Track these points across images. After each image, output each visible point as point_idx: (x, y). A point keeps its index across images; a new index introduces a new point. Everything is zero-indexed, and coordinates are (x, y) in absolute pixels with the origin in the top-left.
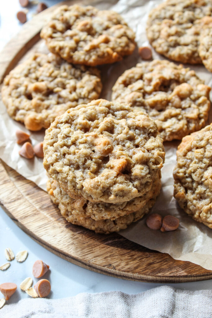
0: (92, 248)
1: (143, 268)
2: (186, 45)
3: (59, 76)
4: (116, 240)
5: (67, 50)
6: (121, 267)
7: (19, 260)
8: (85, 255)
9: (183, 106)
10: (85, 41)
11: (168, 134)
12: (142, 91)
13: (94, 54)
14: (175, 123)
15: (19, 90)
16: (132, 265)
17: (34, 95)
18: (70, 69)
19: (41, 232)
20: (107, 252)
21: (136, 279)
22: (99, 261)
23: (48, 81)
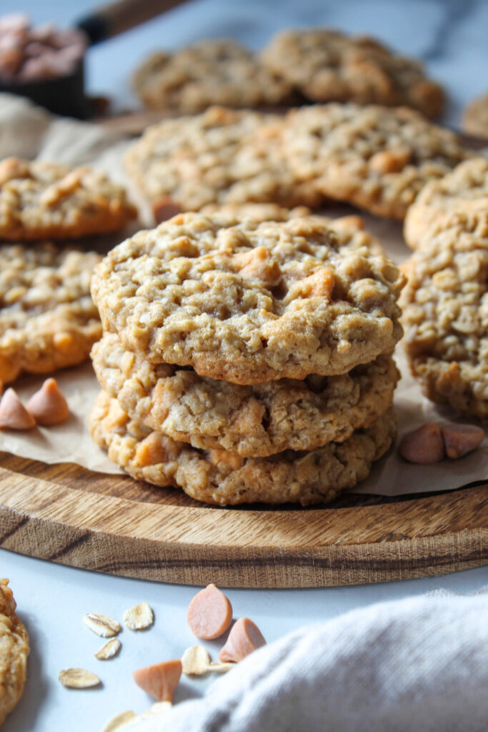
0: (321, 521)
1: (470, 517)
6: (419, 530)
7: (139, 626)
19: (169, 533)
20: (362, 518)
21: (461, 561)
22: (358, 535)
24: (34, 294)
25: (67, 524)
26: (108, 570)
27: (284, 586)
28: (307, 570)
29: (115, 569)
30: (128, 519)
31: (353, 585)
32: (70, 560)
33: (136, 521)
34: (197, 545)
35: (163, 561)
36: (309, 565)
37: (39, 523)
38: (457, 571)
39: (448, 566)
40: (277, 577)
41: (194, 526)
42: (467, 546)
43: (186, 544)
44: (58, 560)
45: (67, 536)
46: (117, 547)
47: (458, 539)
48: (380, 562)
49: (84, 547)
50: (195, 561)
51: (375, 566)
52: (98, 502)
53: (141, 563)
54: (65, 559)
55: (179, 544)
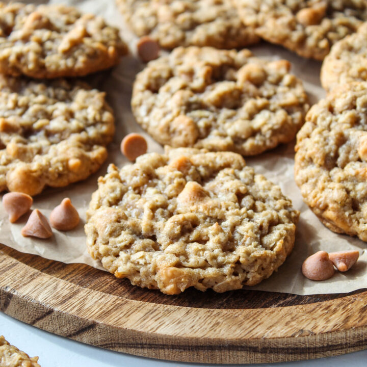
0: (254, 318)
1: (357, 318)
2: (210, 21)
3: (30, 104)
5: (31, 57)
6: (321, 327)
8: (251, 331)
9: (265, 94)
10: (52, 40)
11: (268, 135)
12: (189, 89)
13: (81, 54)
14: (270, 117)
16: (336, 319)
18: (43, 89)
19: (150, 326)
20: (283, 317)
21: (349, 347)
22: (279, 331)
23: (14, 115)
24: (55, 125)
25: (80, 316)
26: (107, 347)
27: (227, 362)
28: (243, 353)
29: (112, 347)
30: (122, 313)
31: (275, 363)
32: (81, 339)
33: (127, 315)
34: (169, 336)
35: (145, 344)
36: (245, 350)
37: (60, 314)
38: (346, 353)
39: (340, 351)
40: (223, 357)
41: (167, 320)
42: (354, 338)
43: (162, 335)
44: (73, 338)
45: (80, 324)
46: (114, 334)
47: (348, 334)
48: (293, 349)
49: (91, 332)
50: (167, 345)
51: (290, 351)
52: (101, 298)
53: (130, 344)
54: (78, 338)
55: (156, 334)
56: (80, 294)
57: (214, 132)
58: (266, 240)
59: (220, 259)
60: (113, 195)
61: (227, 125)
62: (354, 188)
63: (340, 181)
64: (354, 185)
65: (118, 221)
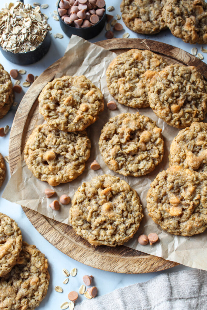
3: (61, 143)
4: (128, 251)
5: (62, 126)
8: (113, 269)
9: (148, 148)
12: (119, 143)
13: (81, 124)
14: (146, 164)
15: (37, 159)
17: (49, 162)
23: (54, 148)
56: (63, 241)
57: (124, 168)
58: (128, 232)
59: (110, 240)
60: (81, 200)
61: (129, 165)
62: (164, 214)
63: (160, 210)
64: (164, 213)
65: (79, 215)
